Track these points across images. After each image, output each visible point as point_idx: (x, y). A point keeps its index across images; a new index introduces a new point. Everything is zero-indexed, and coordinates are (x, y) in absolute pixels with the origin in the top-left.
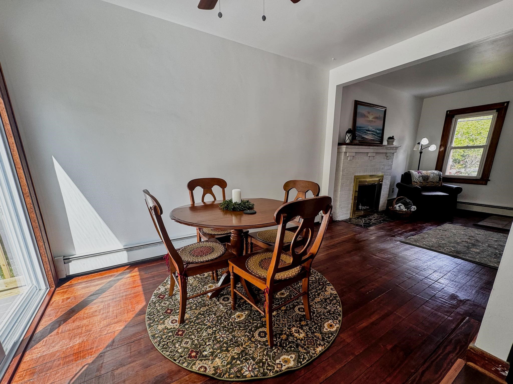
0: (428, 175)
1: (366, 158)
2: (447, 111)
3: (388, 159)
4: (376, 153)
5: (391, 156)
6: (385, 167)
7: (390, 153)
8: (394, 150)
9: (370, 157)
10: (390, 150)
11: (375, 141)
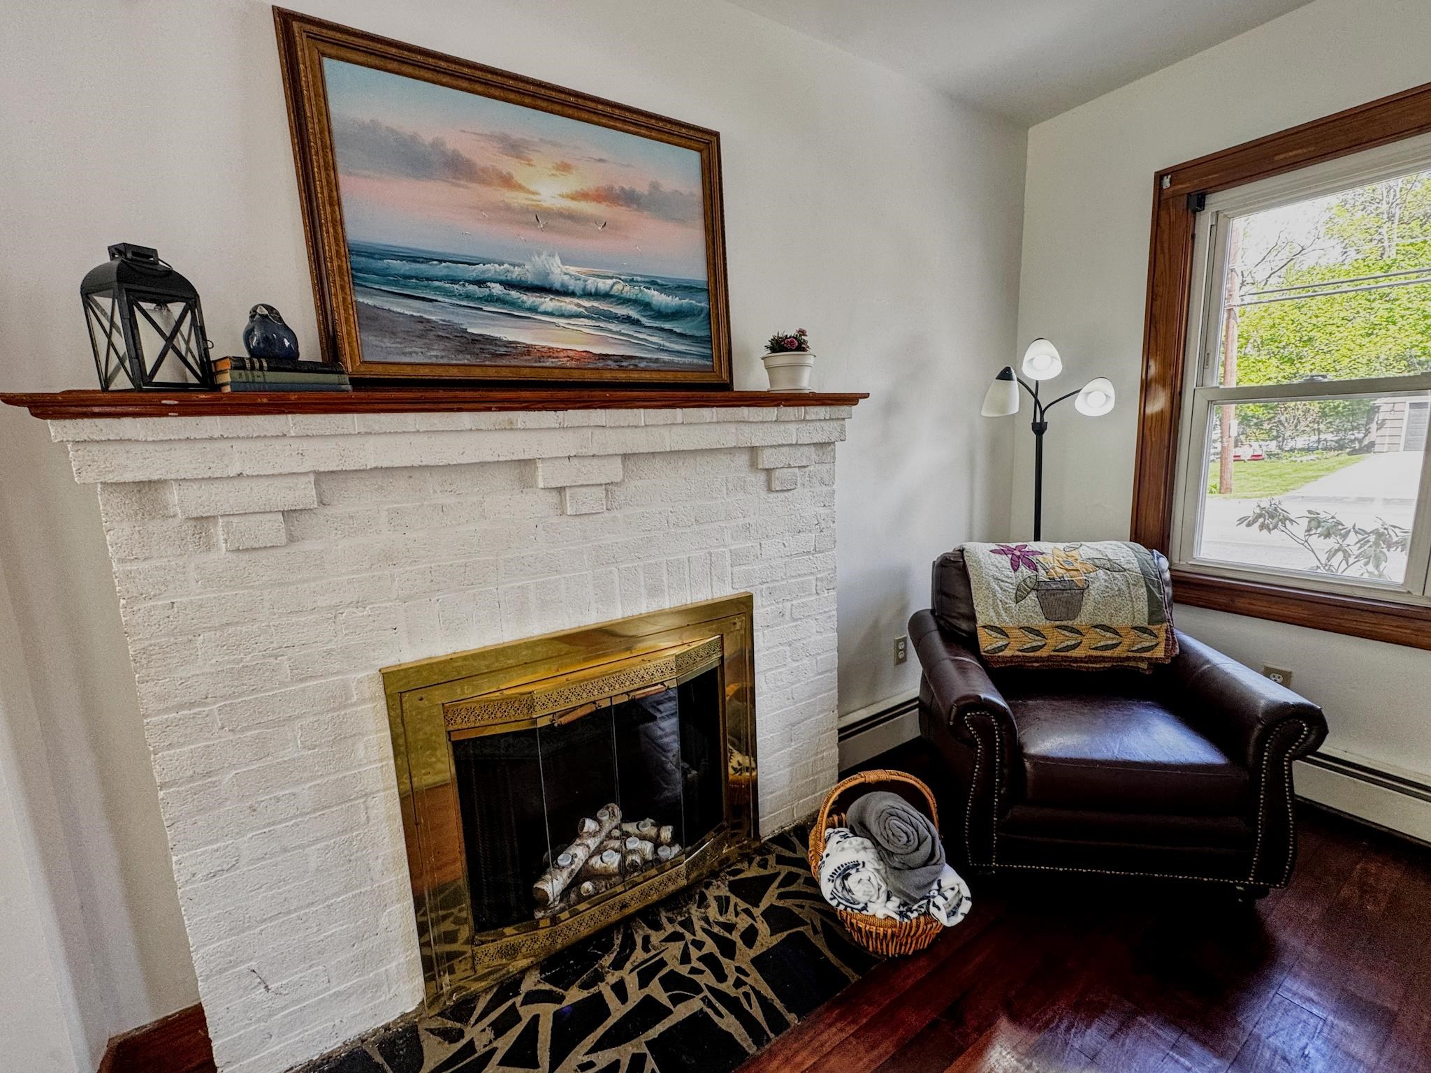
0: (1078, 578)
1: (518, 507)
2: (1159, 177)
3: (776, 485)
4: (625, 456)
5: (805, 467)
6: (763, 543)
7: (793, 450)
8: (823, 424)
9: (560, 490)
10: (775, 427)
11: (644, 370)
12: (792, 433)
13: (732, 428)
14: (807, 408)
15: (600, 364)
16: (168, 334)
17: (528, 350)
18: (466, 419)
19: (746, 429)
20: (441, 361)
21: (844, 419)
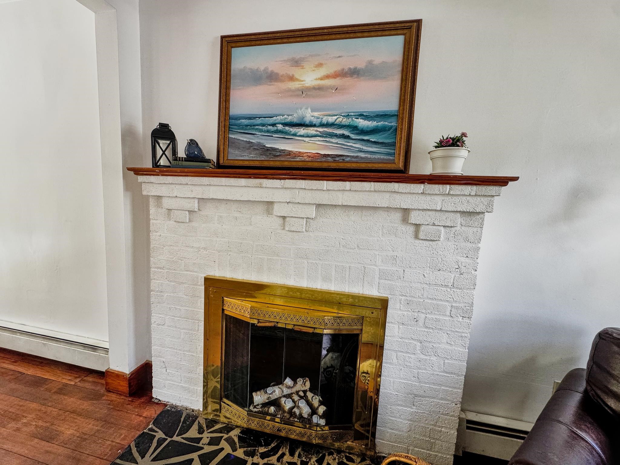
1: (270, 222)
4: (319, 206)
5: (451, 227)
6: (406, 270)
7: (438, 214)
8: (468, 198)
9: (284, 218)
10: (423, 197)
11: (347, 162)
12: (438, 202)
13: (387, 195)
14: (453, 186)
15: (324, 159)
16: (164, 150)
17: (289, 153)
18: (243, 182)
19: (397, 196)
20: (254, 159)
21: (493, 196)
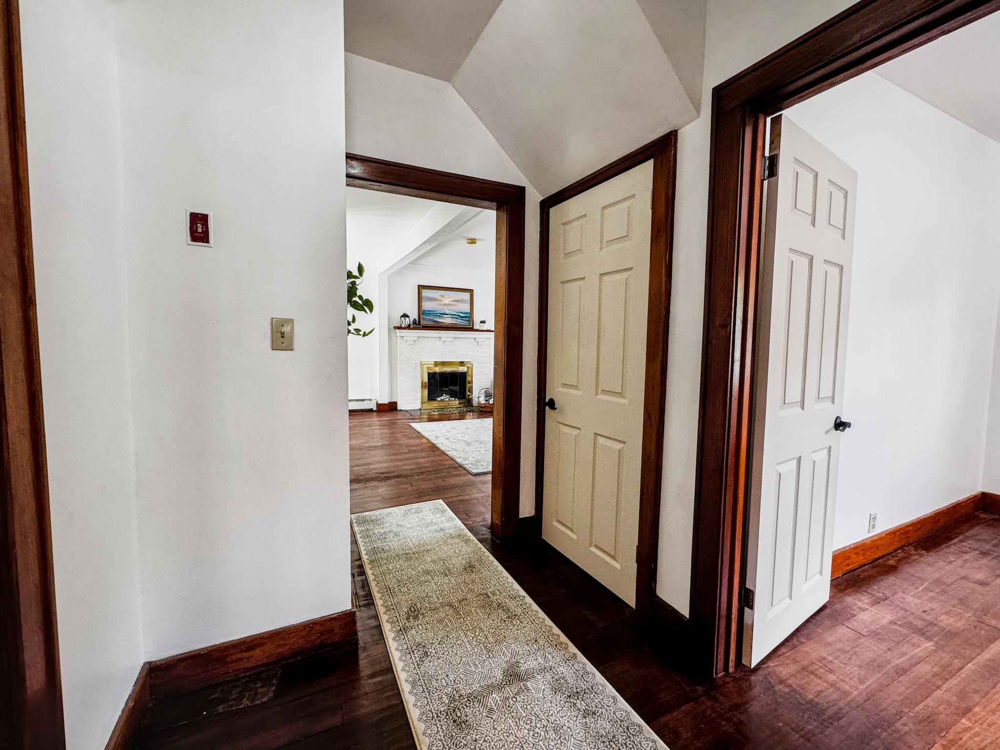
1: (440, 343)
4: (454, 338)
5: (485, 342)
6: (476, 354)
7: (482, 339)
9: (445, 341)
10: (479, 335)
11: (458, 326)
12: (482, 336)
13: (473, 335)
14: (485, 332)
